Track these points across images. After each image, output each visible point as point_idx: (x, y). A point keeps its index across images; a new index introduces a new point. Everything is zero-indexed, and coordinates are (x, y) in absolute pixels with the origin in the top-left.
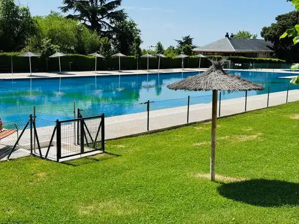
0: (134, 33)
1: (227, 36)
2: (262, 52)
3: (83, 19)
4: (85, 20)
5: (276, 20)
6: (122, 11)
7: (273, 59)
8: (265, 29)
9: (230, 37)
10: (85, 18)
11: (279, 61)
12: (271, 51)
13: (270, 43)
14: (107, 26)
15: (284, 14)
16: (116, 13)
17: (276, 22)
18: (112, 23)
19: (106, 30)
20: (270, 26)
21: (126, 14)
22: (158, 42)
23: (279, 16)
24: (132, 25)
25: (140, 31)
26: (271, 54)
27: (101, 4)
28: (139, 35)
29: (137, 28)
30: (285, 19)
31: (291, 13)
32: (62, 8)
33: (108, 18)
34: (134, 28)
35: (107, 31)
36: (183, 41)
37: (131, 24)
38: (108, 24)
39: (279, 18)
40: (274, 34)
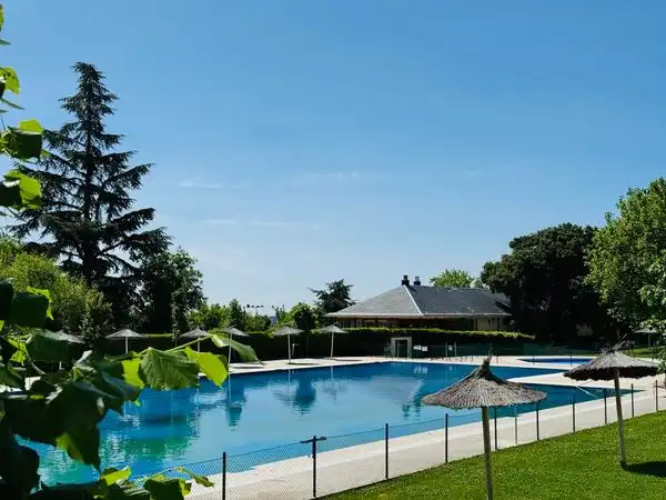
0: (188, 280)
1: (405, 282)
2: (486, 317)
3: (64, 252)
4: (71, 255)
5: (511, 247)
6: (158, 232)
7: (506, 334)
8: (489, 268)
9: (411, 284)
10: (68, 250)
11: (519, 337)
12: (505, 314)
13: (502, 297)
14: (121, 267)
15: (527, 234)
16: (145, 236)
17: (510, 252)
18: (134, 258)
19: (118, 275)
20: (499, 260)
21: (169, 238)
22: (231, 300)
23: (515, 239)
24: (183, 262)
25: (201, 276)
26: (507, 320)
27: (110, 216)
28: (197, 284)
29: (195, 269)
30: (530, 245)
31: (541, 234)
32: (14, 228)
33: (125, 249)
34: (188, 269)
35: (123, 278)
36: (329, 292)
37: (181, 260)
38: (123, 262)
39: (516, 244)
40: (507, 277)
